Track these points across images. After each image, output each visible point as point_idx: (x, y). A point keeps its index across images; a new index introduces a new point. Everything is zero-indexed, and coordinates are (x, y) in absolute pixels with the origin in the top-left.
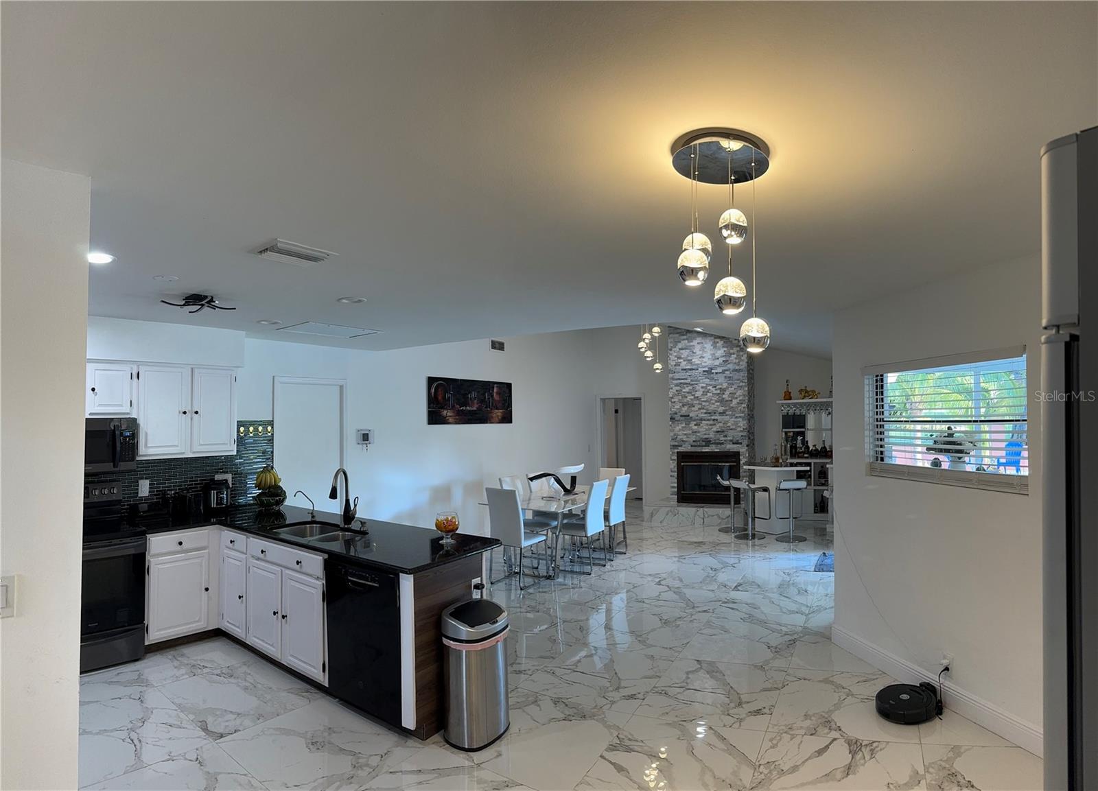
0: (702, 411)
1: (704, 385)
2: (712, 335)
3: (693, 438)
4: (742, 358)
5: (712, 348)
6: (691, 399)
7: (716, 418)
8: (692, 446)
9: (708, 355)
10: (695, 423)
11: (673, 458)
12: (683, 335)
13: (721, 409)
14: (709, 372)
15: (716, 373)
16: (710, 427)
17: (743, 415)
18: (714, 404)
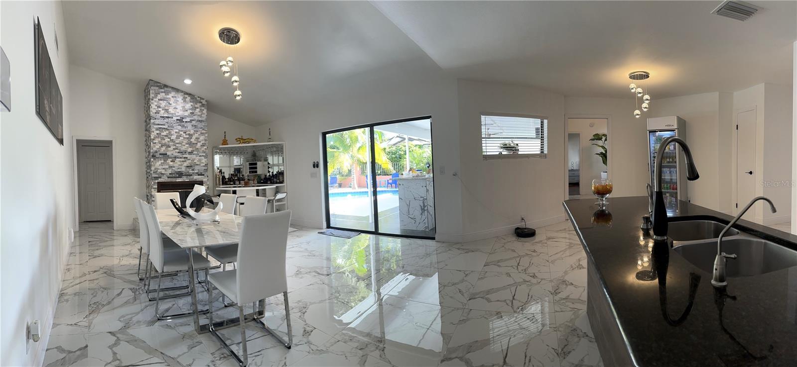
0: (176, 151)
1: (177, 131)
2: (182, 92)
3: (170, 171)
4: (204, 112)
5: (182, 101)
6: (168, 141)
7: (186, 156)
8: (168, 177)
9: (180, 107)
10: (171, 160)
11: (154, 187)
12: (162, 88)
13: (190, 150)
14: (181, 120)
15: (186, 122)
16: (182, 163)
17: (204, 154)
18: (184, 145)
